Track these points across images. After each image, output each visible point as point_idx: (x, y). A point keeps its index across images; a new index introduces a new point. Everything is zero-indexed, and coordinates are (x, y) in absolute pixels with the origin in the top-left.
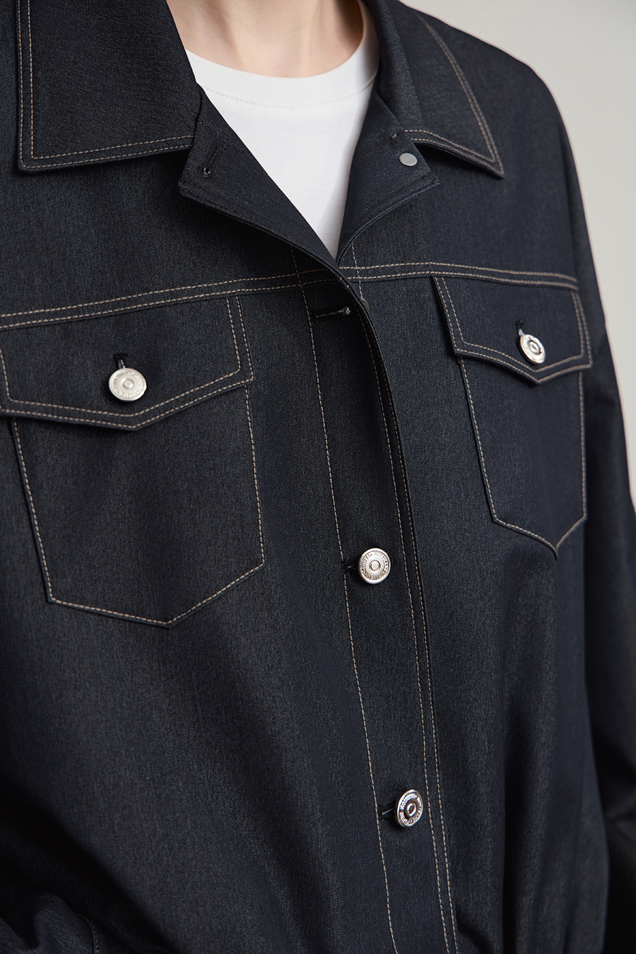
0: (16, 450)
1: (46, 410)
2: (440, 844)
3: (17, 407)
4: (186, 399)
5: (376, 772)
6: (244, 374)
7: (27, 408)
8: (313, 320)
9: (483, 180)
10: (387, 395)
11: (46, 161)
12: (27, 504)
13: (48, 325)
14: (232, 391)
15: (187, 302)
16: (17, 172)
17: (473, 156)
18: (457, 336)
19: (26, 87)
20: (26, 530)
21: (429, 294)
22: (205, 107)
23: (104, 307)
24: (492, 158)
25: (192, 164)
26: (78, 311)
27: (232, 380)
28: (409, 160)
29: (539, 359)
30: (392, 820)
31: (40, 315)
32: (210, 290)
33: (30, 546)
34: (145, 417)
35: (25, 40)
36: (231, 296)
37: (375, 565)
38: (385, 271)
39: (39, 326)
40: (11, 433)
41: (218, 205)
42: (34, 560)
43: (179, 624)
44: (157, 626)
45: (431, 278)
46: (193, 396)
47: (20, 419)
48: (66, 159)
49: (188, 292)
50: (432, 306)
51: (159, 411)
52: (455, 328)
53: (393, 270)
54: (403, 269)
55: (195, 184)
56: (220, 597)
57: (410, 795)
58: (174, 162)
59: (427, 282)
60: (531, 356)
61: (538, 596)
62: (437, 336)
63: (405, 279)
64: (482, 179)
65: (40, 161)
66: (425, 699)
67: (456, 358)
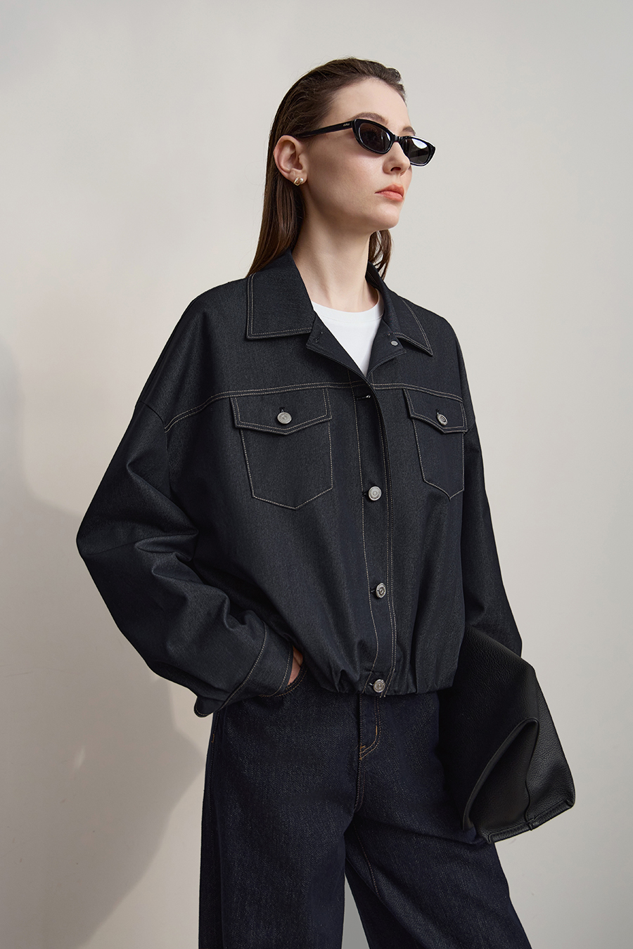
0: (242, 441)
1: (254, 426)
2: (391, 606)
3: (243, 424)
4: (306, 424)
5: (369, 575)
6: (328, 416)
7: (247, 425)
8: (356, 400)
9: (425, 357)
10: (383, 426)
11: (257, 336)
12: (245, 461)
13: (255, 396)
14: (323, 422)
15: (308, 389)
16: (246, 339)
17: (420, 346)
18: (412, 410)
19: (250, 310)
20: (245, 471)
21: (401, 395)
22: (317, 319)
23: (277, 390)
24: (428, 347)
25: (311, 338)
26: (266, 391)
27: (323, 418)
28: (394, 343)
29: (445, 423)
30: (374, 595)
31: (252, 392)
32: (317, 385)
33: (246, 476)
34: (290, 430)
35: (250, 295)
36: (324, 388)
37: (375, 493)
38: (384, 386)
39: (252, 396)
40: (240, 434)
41: (321, 352)
42: (247, 482)
43: (299, 509)
44: (292, 509)
45: (403, 389)
46: (309, 423)
47: (244, 429)
48: (264, 335)
49: (308, 386)
50: (403, 400)
51: (296, 428)
52: (411, 407)
53: (387, 386)
54: (391, 386)
55: (312, 344)
56: (315, 499)
57: (381, 585)
58: (305, 337)
59: (401, 391)
60: (442, 422)
61: (441, 513)
62: (405, 411)
63: (392, 389)
64: (424, 355)
65: (255, 336)
66: (390, 549)
67: (411, 419)
